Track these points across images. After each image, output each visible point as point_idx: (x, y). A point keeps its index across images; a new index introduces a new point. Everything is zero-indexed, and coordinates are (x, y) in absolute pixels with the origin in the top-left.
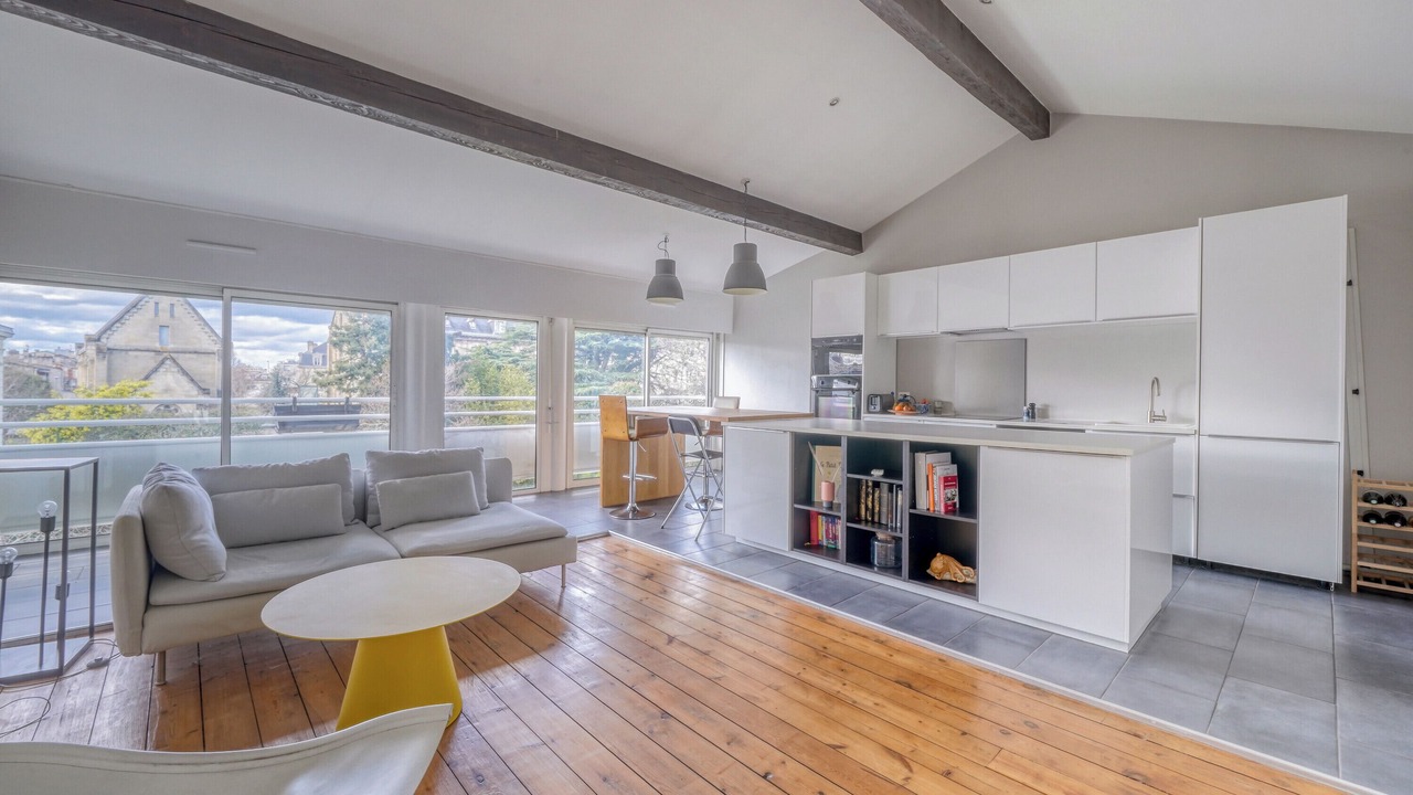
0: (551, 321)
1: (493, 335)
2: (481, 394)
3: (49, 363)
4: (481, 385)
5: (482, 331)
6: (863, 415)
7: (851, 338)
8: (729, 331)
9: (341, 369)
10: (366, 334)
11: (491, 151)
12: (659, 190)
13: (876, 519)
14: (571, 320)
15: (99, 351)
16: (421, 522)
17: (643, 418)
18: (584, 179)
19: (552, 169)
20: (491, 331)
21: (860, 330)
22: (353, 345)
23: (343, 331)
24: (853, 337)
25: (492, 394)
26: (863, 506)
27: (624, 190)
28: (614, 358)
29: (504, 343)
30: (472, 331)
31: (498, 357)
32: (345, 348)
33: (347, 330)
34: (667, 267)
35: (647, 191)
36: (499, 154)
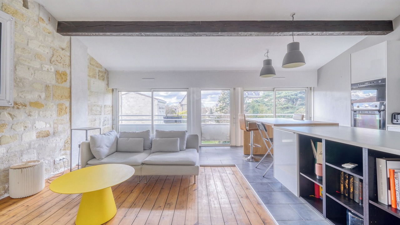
0: (234, 89)
1: (260, 96)
2: (253, 113)
3: (176, 108)
4: (253, 111)
5: (256, 95)
6: (387, 125)
7: (377, 81)
8: (315, 85)
9: (220, 107)
10: (226, 98)
11: (180, 36)
12: (245, 31)
13: (351, 197)
14: (242, 88)
15: (181, 105)
16: (161, 152)
17: (251, 123)
18: (214, 36)
19: (201, 36)
20: (259, 95)
21: (384, 76)
22: (223, 101)
23: (221, 98)
24: (379, 80)
25: (256, 113)
26: (342, 185)
27: (231, 36)
28: (300, 101)
29: (262, 98)
30: (254, 95)
31: (260, 102)
32: (221, 102)
33: (222, 97)
34: (268, 62)
35: (240, 33)
36: (182, 36)
